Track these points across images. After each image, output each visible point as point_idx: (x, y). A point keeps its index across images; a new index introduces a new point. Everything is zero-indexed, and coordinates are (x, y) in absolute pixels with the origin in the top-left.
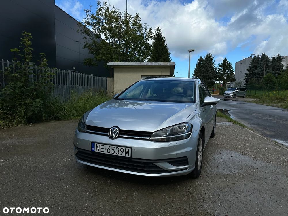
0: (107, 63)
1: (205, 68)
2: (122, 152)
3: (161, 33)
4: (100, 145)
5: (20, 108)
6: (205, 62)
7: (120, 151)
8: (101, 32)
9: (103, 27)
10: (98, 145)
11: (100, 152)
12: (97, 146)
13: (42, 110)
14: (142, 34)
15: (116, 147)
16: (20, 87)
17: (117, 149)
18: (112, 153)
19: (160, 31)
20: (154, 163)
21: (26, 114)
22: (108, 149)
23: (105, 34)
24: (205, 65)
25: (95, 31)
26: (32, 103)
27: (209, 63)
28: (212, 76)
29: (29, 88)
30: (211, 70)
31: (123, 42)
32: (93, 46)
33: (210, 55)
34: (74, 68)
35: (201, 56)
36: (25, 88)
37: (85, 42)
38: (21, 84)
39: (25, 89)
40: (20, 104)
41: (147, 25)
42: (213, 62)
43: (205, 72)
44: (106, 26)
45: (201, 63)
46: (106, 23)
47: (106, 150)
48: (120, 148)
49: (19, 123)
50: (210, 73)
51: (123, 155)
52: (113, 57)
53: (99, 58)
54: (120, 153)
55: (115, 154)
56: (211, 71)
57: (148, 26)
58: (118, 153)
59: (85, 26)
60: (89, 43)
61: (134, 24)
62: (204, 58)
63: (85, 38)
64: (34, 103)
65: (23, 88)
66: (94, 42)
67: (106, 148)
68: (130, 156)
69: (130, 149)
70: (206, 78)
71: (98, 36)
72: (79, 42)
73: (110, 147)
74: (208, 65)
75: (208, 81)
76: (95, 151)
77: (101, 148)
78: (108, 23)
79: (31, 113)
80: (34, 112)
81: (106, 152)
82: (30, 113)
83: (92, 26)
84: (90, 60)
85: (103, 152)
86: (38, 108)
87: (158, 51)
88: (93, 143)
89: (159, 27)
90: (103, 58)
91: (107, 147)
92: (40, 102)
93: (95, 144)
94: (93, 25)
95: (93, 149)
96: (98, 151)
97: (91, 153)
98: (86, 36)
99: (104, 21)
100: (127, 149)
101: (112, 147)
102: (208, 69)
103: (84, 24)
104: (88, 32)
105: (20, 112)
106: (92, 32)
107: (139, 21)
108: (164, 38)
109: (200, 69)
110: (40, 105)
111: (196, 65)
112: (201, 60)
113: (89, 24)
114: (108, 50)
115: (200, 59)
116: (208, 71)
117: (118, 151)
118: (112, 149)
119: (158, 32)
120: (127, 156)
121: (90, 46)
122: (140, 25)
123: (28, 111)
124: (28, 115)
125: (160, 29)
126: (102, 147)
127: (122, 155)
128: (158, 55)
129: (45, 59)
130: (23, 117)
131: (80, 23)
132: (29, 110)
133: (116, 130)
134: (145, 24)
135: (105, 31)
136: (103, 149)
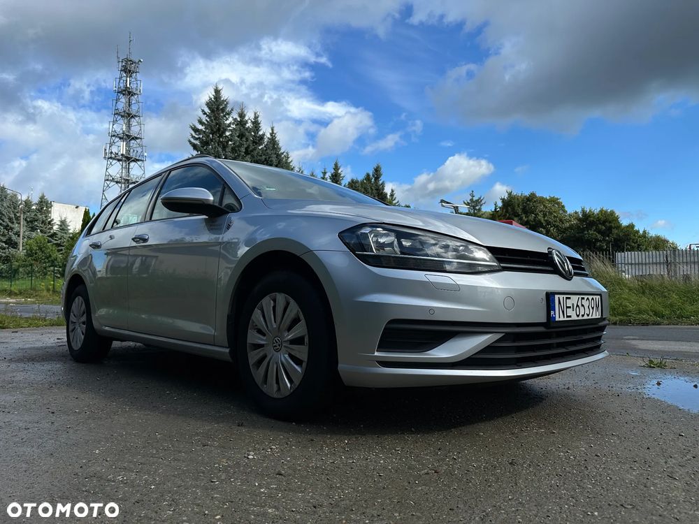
2: (593, 309)
11: (566, 319)
12: (559, 302)
15: (585, 298)
17: (588, 301)
18: (582, 315)
22: (577, 305)
47: (573, 309)
48: (590, 299)
54: (591, 311)
55: (586, 317)
58: (588, 312)
67: (573, 305)
68: (600, 315)
69: (600, 298)
73: (579, 299)
77: (567, 307)
85: (571, 317)
88: (552, 295)
100: (597, 298)
101: (582, 299)
117: (589, 307)
118: (582, 306)
120: (597, 315)
126: (568, 303)
127: (593, 317)
136: (570, 307)
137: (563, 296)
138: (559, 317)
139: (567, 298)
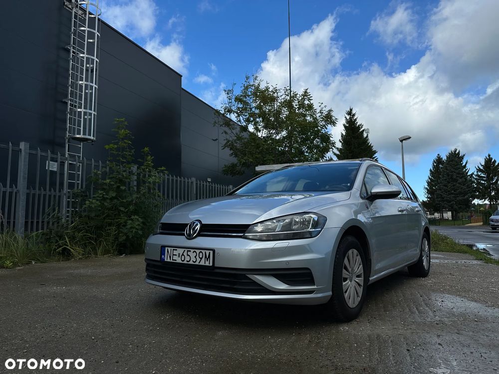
0: (256, 168)
1: (448, 175)
2: (201, 259)
3: (356, 119)
4: (172, 249)
5: (110, 229)
6: (448, 164)
7: (197, 257)
8: (248, 121)
9: (253, 115)
10: (169, 249)
11: (172, 261)
12: (168, 251)
13: (140, 232)
14: (315, 119)
15: (192, 251)
16: (112, 199)
17: (195, 253)
18: (187, 261)
19: (354, 115)
20: (248, 276)
21: (117, 238)
22: (183, 255)
23: (255, 124)
24: (447, 169)
25: (240, 121)
26: (126, 222)
27: (455, 166)
28: (465, 189)
29: (125, 201)
30: (461, 178)
31: (284, 133)
32: (238, 145)
33: (457, 151)
34: (209, 180)
35: (438, 155)
36: (119, 200)
37: (225, 140)
38: (114, 195)
39: (118, 202)
40: (110, 224)
41: (323, 106)
42: (464, 164)
43: (449, 183)
44: (257, 111)
45: (441, 166)
46: (256, 108)
47: (179, 257)
48: (198, 251)
49: (106, 252)
50: (459, 183)
51: (202, 263)
52: (265, 158)
53: (244, 161)
54: (198, 260)
55: (191, 262)
56: (461, 180)
57: (325, 106)
58: (194, 261)
59: (223, 114)
60: (231, 139)
61: (302, 105)
62: (444, 158)
63: (226, 133)
64: (130, 222)
65: (115, 200)
66: (239, 138)
67: (179, 254)
68: (211, 264)
69: (211, 252)
70: (452, 194)
71: (245, 129)
72: (217, 141)
73: (185, 251)
74: (453, 170)
75: (458, 199)
76: (166, 260)
77: (173, 255)
78: (259, 107)
79: (124, 237)
80: (128, 237)
81: (179, 260)
82: (122, 238)
83: (235, 114)
84: (233, 166)
85: (176, 260)
86: (134, 230)
87: (351, 148)
88: (163, 247)
89: (351, 110)
90: (251, 160)
91: (181, 251)
92: (138, 220)
93: (166, 248)
94: (236, 112)
95: (163, 256)
96: (169, 260)
97: (160, 264)
98: (226, 129)
99: (254, 105)
100: (208, 252)
101: (188, 251)
102: (455, 177)
103: (222, 112)
104: (229, 122)
105: (109, 235)
106: (236, 123)
107: (309, 100)
108: (361, 126)
109: (440, 178)
110: (139, 225)
111: (431, 170)
112: (439, 161)
113: (230, 111)
114: (258, 148)
115: (437, 160)
116: (456, 180)
117: (195, 257)
118: (188, 255)
119: (350, 118)
120: (207, 264)
121: (233, 145)
122: (310, 107)
123: (120, 234)
124: (120, 240)
125: (354, 112)
126: (175, 252)
127: (200, 264)
128: (351, 154)
129: (149, 157)
130: (112, 243)
131: (217, 112)
132: (122, 232)
133: (197, 225)
134: (320, 104)
135: (254, 120)
136: (176, 255)
137: (170, 248)
138: (167, 259)
139: (173, 250)
